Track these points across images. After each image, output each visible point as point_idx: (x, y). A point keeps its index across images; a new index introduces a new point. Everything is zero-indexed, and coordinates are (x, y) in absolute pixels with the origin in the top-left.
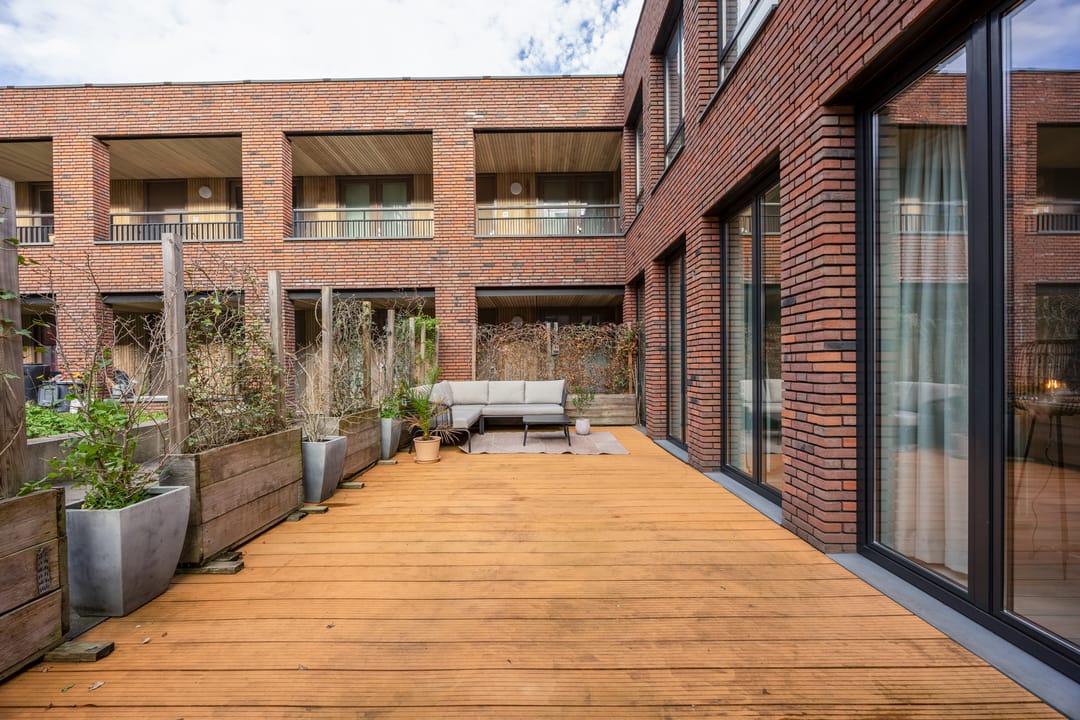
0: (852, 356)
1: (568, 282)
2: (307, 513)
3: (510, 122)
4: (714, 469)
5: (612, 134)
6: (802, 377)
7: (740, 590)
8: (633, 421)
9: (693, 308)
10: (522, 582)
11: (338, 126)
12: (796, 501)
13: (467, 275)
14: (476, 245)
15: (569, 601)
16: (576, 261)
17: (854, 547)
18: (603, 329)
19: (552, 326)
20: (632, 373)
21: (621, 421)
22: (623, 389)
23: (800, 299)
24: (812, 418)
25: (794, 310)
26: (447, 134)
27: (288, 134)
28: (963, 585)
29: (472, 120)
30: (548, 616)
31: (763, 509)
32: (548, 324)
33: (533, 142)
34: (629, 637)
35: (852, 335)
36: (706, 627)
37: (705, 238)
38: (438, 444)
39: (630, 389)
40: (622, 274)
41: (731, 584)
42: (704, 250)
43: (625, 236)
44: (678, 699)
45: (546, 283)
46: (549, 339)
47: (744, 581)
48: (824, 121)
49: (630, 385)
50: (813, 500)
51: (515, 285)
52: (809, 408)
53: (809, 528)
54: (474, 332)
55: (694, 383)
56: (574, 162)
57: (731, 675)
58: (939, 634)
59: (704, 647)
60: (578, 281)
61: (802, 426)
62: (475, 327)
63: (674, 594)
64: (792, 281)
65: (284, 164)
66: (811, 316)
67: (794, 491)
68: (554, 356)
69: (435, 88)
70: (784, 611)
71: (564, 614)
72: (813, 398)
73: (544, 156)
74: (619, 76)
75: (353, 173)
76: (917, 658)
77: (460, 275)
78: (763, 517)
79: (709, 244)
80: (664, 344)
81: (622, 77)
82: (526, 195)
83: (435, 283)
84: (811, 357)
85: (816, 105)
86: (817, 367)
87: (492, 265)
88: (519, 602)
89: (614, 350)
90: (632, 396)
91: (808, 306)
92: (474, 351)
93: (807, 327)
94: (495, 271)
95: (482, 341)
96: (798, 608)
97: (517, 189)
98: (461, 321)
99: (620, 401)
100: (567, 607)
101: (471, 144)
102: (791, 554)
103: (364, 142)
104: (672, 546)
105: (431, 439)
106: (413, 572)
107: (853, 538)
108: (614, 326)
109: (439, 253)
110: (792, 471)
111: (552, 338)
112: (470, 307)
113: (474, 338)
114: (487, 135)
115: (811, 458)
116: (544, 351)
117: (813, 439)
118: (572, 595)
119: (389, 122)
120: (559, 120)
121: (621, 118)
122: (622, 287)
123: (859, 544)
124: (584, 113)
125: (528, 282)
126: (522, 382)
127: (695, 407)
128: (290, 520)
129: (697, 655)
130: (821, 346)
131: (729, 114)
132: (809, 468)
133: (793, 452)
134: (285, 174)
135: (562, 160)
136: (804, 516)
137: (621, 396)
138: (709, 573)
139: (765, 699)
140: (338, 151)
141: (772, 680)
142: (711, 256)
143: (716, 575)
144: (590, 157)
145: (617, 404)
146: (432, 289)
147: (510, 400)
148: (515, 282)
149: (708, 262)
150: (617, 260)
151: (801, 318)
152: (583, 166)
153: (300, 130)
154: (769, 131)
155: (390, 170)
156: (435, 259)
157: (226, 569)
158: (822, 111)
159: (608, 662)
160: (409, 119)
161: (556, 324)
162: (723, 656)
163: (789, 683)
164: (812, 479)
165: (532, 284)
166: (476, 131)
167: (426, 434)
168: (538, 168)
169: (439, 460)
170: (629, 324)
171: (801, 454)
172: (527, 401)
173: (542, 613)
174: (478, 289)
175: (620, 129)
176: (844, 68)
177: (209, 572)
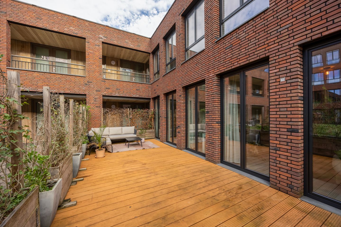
0: (220, 125)
1: (134, 96)
2: (76, 182)
3: (115, 43)
4: (184, 149)
5: (147, 54)
6: (211, 129)
7: (208, 175)
8: (154, 137)
9: (178, 109)
10: (167, 184)
11: (40, 25)
12: (209, 154)
13: (99, 91)
14: (103, 81)
15: (181, 185)
16: (137, 90)
17: (220, 162)
18: (145, 111)
19: (130, 110)
20: (153, 123)
21: (151, 137)
22: (151, 128)
23: (210, 112)
24: (213, 137)
25: (209, 114)
26: (91, 41)
27: (9, 22)
28: (239, 165)
29: (101, 38)
30: (179, 189)
31: (201, 157)
32: (129, 109)
33: (122, 50)
34: (197, 188)
35: (220, 121)
36: (208, 182)
37: (182, 92)
38: (104, 151)
39: (153, 128)
40: (150, 95)
41: (206, 174)
42: (182, 95)
43: (151, 84)
44: (214, 195)
45: (127, 96)
46: (129, 113)
47: (208, 173)
48: (216, 78)
49: (153, 127)
50: (213, 154)
51: (117, 96)
52: (212, 135)
53: (212, 160)
54: (102, 111)
55: (179, 128)
56: (134, 58)
57: (218, 189)
58: (238, 174)
59: (210, 186)
60: (137, 96)
61: (211, 139)
62: (102, 109)
63: (198, 178)
64: (208, 108)
65: (7, 34)
66: (213, 116)
67: (208, 152)
68: (131, 119)
69: (87, 24)
70: (217, 176)
71: (182, 188)
72: (213, 133)
73: (124, 55)
74: (149, 38)
75: (40, 43)
76: (238, 179)
77: (97, 91)
78: (201, 159)
79: (183, 94)
80: (166, 116)
81: (151, 39)
82: (117, 65)
83: (86, 93)
84: (213, 125)
85: (214, 74)
86: (214, 127)
87: (109, 88)
88: (170, 188)
89: (148, 117)
90: (154, 130)
91: (212, 114)
92: (102, 117)
93: (212, 118)
94: (110, 91)
95: (105, 114)
96: (219, 175)
97: (113, 63)
98: (97, 107)
99: (151, 132)
100: (181, 186)
101: (101, 47)
102: (211, 166)
103: (52, 35)
104: (190, 169)
105: (102, 150)
106: (137, 189)
107: (220, 160)
108: (148, 110)
109: (88, 82)
110: (208, 148)
111: (130, 113)
112: (100, 102)
113: (102, 113)
114: (107, 45)
115: (213, 145)
116: (127, 117)
117: (213, 141)
118: (180, 183)
119: (66, 30)
120: (132, 46)
121: (150, 50)
122: (150, 99)
123: (221, 161)
124: (139, 46)
125: (121, 95)
126: (121, 127)
127: (179, 134)
128: (72, 185)
129: (210, 188)
130: (215, 123)
131: (191, 66)
132: (212, 147)
133: (208, 144)
134: (7, 39)
135: (130, 57)
136: (211, 157)
137: (150, 130)
138: (201, 173)
139: (225, 191)
140: (37, 35)
141: (223, 188)
142: (183, 97)
143: (202, 173)
144: (139, 58)
145: (149, 133)
146: (85, 95)
147: (118, 133)
148: (117, 95)
149: (183, 98)
150: (149, 91)
151: (211, 116)
152: (136, 60)
153: (18, 22)
154: (202, 75)
155: (60, 46)
156: (86, 84)
157: (72, 204)
158: (215, 76)
159: (198, 193)
160: (76, 32)
161: (131, 109)
162: (214, 186)
163: (226, 187)
164: (213, 150)
165: (123, 96)
166: (103, 43)
167: (100, 148)
168: (121, 58)
169: (104, 157)
170: (152, 109)
171: (210, 145)
172: (123, 133)
173: (177, 189)
174: (103, 96)
175: (150, 53)
176: (220, 70)
177: (65, 207)
